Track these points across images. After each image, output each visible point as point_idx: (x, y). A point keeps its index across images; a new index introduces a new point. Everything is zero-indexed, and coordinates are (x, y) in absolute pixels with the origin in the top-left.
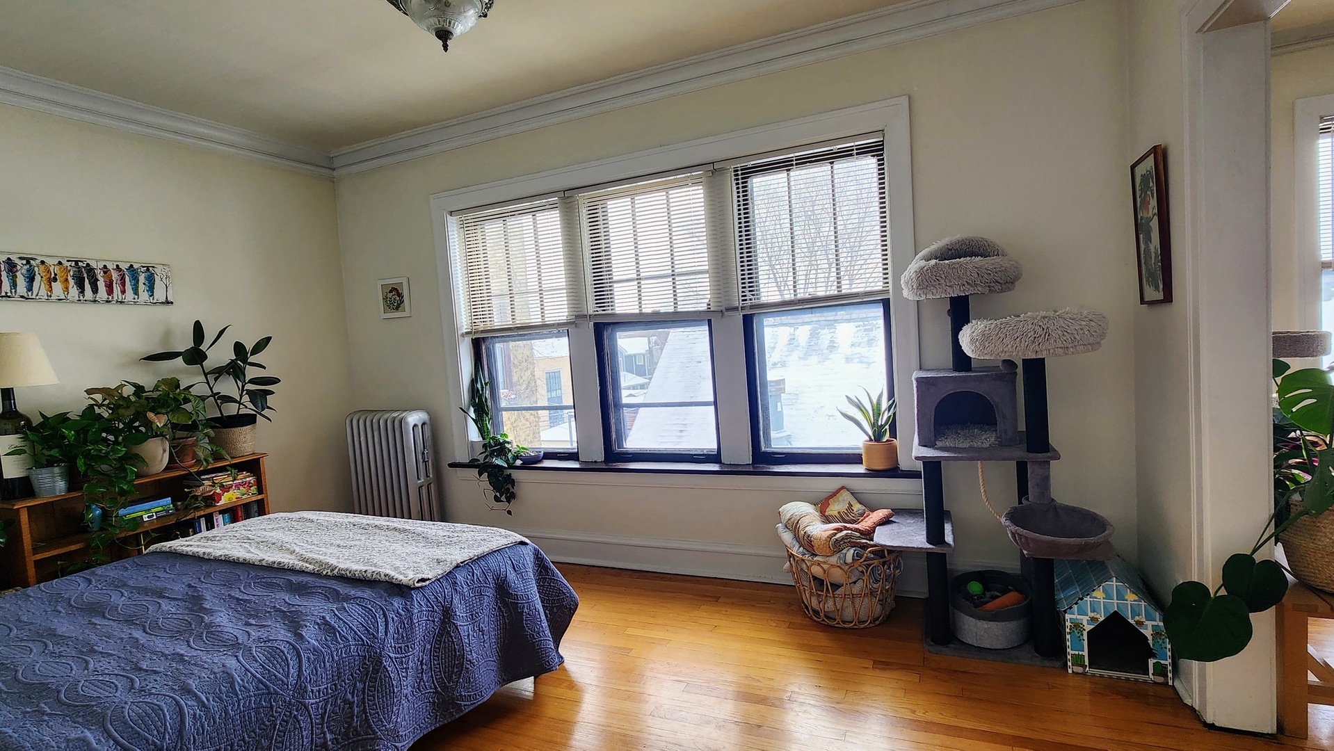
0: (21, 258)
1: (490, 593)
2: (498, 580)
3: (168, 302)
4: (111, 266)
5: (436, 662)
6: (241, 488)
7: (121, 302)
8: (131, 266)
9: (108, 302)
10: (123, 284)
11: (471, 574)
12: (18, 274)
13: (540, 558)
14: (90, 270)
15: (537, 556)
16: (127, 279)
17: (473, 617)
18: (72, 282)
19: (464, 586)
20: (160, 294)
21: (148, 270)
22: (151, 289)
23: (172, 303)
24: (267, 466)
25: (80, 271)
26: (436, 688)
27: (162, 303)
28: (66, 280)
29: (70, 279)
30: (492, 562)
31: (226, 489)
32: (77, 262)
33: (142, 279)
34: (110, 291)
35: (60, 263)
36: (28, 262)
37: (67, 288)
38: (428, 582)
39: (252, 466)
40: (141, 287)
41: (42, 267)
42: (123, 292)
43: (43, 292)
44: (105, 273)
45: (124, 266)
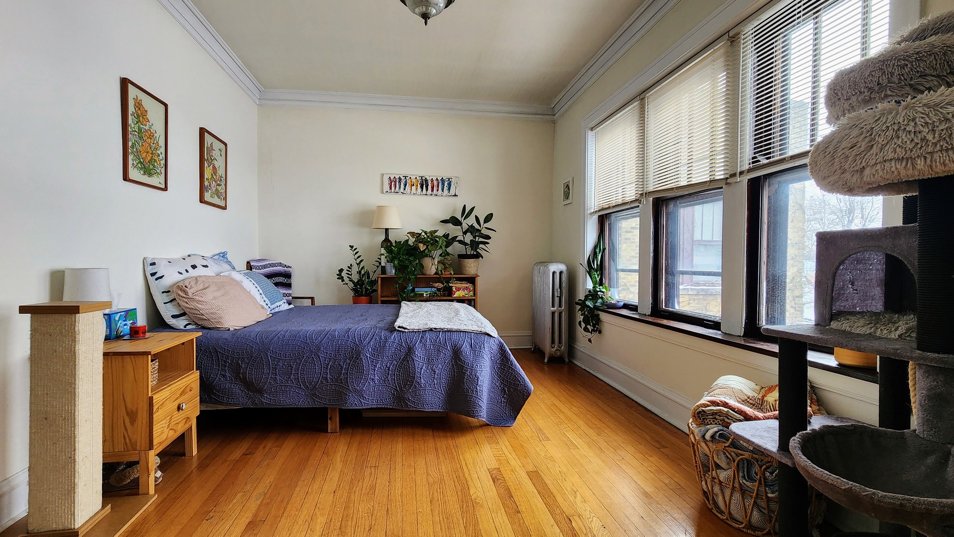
0: (403, 176)
1: (448, 352)
2: (455, 348)
3: (455, 195)
4: (434, 179)
5: (398, 373)
6: (465, 291)
7: (436, 195)
8: (442, 178)
9: (431, 195)
10: (438, 187)
11: (436, 337)
12: (402, 183)
13: (503, 350)
14: (426, 180)
15: (502, 347)
16: (440, 184)
17: (429, 361)
18: (419, 186)
19: (428, 341)
20: (452, 192)
21: (449, 180)
22: (449, 189)
23: (457, 196)
24: (479, 281)
25: (423, 181)
26: (396, 387)
27: (453, 196)
28: (417, 185)
29: (419, 185)
30: (455, 336)
31: (458, 289)
32: (422, 177)
33: (446, 184)
34: (432, 191)
35: (416, 178)
36: (406, 178)
37: (417, 189)
38: (406, 330)
39: (472, 280)
40: (446, 188)
41: (410, 180)
42: (438, 190)
43: (409, 191)
44: (432, 182)
45: (439, 179)
